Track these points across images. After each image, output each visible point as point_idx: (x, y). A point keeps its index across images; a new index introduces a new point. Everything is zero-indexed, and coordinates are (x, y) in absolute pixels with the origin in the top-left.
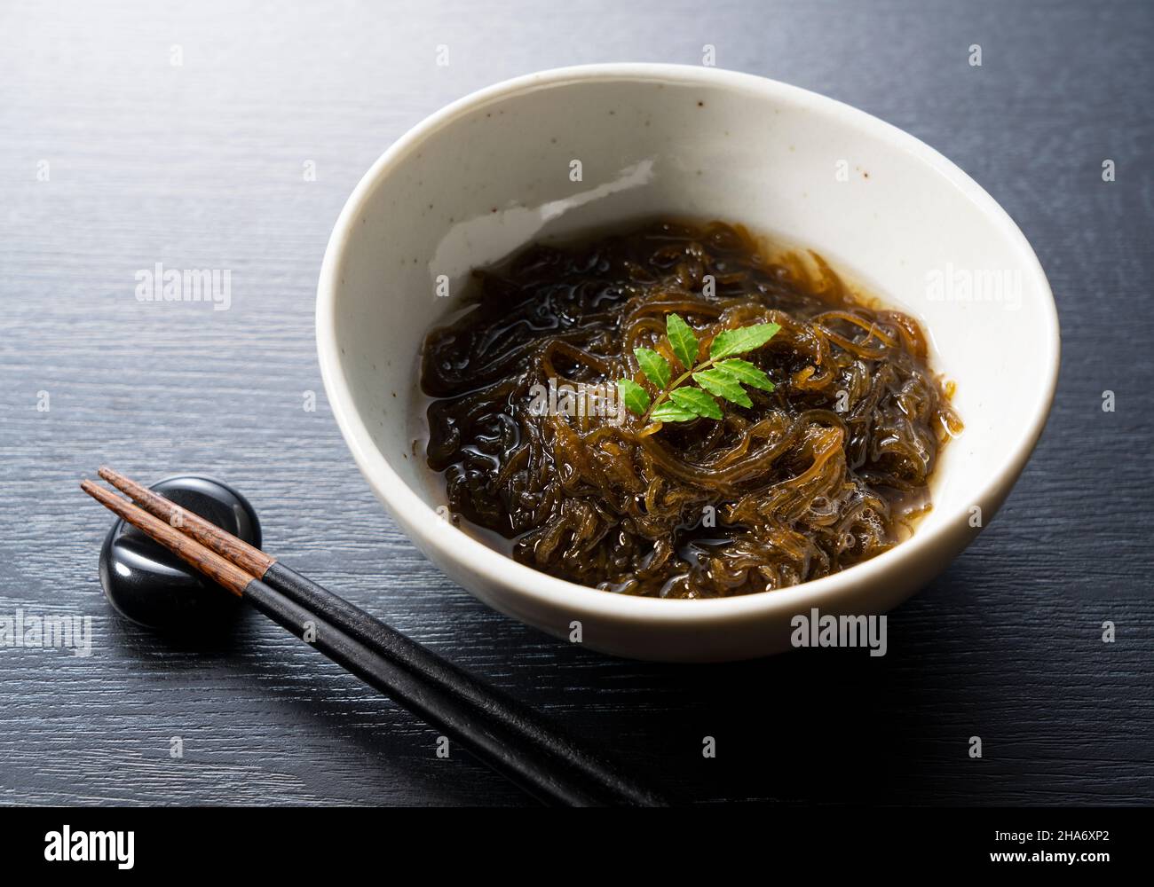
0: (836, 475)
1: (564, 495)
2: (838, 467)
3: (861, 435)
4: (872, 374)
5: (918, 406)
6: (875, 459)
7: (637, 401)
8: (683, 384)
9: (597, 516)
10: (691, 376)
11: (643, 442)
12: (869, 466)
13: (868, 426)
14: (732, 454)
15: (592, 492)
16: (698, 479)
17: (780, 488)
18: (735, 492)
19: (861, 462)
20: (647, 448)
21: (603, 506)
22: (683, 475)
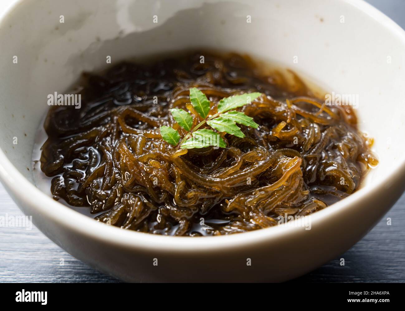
0: (296, 185)
1: (124, 191)
2: (298, 181)
3: (313, 164)
4: (322, 131)
5: (350, 150)
6: (322, 179)
7: (172, 138)
8: (201, 128)
9: (144, 204)
10: (206, 123)
11: (174, 161)
12: (318, 182)
13: (318, 159)
14: (230, 170)
15: (142, 190)
16: (208, 184)
17: (260, 191)
18: (231, 192)
19: (313, 180)
20: (177, 164)
21: (147, 197)
22: (199, 181)
